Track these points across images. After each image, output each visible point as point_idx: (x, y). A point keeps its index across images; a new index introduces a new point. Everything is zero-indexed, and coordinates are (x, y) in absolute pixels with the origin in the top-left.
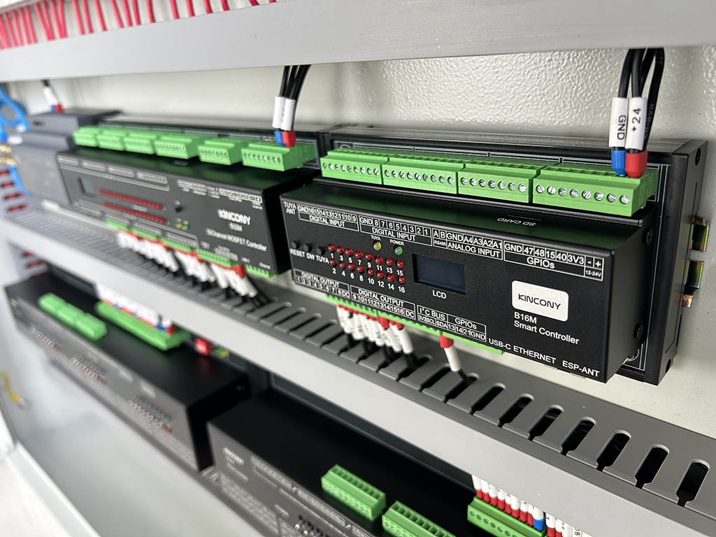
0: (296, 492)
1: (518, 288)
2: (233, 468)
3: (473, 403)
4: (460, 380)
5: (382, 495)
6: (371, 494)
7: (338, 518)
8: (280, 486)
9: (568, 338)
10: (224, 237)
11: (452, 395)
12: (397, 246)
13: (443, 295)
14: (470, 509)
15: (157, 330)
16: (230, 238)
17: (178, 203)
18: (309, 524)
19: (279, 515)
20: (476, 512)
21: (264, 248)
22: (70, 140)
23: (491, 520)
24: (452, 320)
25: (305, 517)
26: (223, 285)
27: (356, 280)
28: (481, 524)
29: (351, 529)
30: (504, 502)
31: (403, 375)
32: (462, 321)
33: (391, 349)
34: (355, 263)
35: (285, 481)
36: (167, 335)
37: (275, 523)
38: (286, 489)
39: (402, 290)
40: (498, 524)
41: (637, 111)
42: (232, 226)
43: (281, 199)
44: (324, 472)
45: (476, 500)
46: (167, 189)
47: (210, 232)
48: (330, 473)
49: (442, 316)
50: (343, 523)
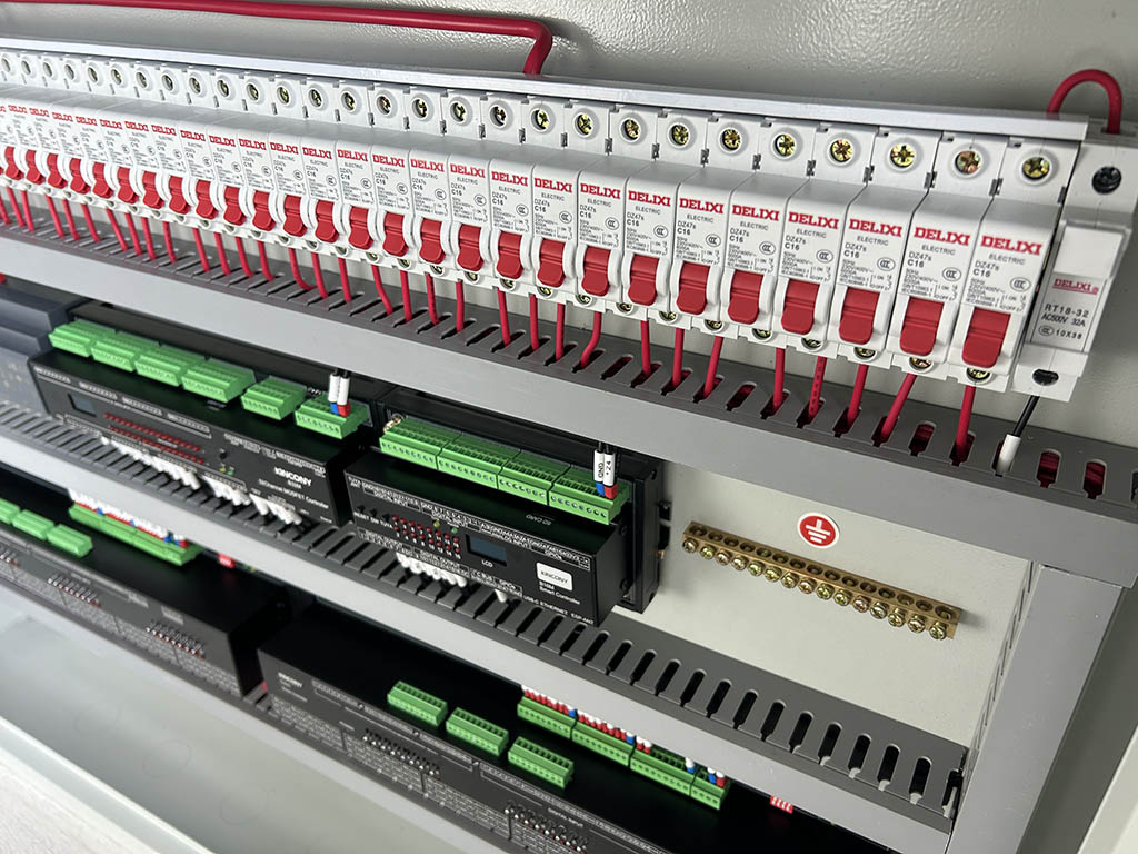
0: (362, 709)
1: (541, 567)
2: (289, 692)
3: (517, 625)
4: (507, 605)
5: (444, 703)
6: (435, 704)
7: (405, 728)
8: (344, 704)
9: (573, 600)
10: (280, 489)
11: (500, 621)
12: (452, 527)
13: (490, 565)
14: (520, 707)
15: (165, 544)
16: (287, 491)
17: (223, 451)
18: (377, 735)
19: (343, 730)
20: (525, 709)
21: (326, 507)
22: (45, 341)
23: (536, 714)
24: (497, 582)
25: (370, 729)
26: (264, 512)
27: (418, 544)
28: (529, 718)
29: (418, 736)
30: (546, 699)
31: (459, 604)
32: (504, 583)
33: (447, 582)
34: (417, 532)
35: (349, 700)
36: (182, 551)
37: (339, 738)
38: (351, 707)
39: (458, 556)
40: (541, 716)
41: (609, 463)
42: (289, 483)
43: (346, 474)
44: (390, 688)
45: (524, 698)
46: (210, 437)
47: (262, 482)
48: (395, 688)
49: (490, 578)
50: (411, 732)
